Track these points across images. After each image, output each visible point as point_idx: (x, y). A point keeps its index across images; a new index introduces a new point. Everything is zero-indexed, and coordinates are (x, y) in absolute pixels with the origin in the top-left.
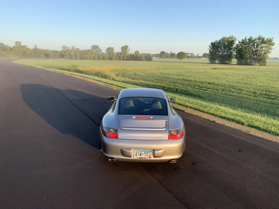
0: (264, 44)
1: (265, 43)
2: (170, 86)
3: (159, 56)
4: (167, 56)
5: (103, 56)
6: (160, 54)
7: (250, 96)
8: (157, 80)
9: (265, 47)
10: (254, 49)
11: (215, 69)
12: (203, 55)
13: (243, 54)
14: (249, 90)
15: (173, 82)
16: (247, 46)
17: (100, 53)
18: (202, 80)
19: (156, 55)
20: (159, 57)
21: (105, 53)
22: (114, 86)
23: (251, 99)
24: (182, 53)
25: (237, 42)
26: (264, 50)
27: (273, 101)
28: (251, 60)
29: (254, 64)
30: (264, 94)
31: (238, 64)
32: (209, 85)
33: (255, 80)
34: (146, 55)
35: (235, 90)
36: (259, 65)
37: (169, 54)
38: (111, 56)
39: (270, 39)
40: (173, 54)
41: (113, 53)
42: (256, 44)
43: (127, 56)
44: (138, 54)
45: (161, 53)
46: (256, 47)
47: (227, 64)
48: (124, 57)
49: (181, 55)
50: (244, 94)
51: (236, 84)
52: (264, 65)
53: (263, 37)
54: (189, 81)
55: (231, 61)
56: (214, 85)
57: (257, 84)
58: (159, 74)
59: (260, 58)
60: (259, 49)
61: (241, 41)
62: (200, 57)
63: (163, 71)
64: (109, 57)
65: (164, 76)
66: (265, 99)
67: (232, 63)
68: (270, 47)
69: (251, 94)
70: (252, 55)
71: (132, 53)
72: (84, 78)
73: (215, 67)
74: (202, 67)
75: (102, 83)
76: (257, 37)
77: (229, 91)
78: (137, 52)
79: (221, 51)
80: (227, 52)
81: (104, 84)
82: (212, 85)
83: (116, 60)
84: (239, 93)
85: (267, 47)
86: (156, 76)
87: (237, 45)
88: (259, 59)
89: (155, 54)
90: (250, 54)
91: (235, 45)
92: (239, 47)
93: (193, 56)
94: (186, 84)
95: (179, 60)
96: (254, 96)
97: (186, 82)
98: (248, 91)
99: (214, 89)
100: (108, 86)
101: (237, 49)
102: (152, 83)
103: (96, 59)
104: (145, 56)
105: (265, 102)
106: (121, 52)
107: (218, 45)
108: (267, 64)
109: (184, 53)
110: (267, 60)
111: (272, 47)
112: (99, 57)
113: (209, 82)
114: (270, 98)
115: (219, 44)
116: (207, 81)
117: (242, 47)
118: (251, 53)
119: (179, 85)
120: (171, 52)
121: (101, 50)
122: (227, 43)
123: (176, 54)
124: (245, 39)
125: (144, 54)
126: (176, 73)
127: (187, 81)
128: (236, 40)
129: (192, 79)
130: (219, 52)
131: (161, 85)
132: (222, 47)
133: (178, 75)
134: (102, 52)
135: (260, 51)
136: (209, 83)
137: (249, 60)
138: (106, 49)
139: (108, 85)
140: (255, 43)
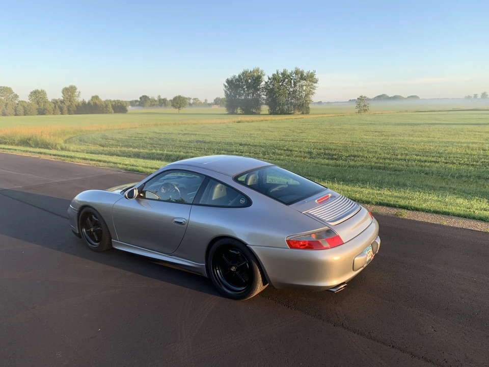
0: (304, 81)
1: (305, 79)
2: (178, 153)
3: (138, 103)
4: (153, 103)
5: (24, 107)
6: (139, 100)
7: (305, 157)
8: (152, 144)
9: (306, 86)
10: (291, 90)
11: (239, 122)
12: (214, 100)
13: (276, 97)
14: (302, 150)
15: (181, 147)
16: (280, 84)
17: (17, 102)
18: (228, 140)
19: (133, 103)
20: (139, 105)
21: (27, 101)
22: (77, 159)
23: (307, 163)
24: (179, 97)
25: (265, 79)
26: (304, 91)
27: (337, 162)
28: (288, 107)
29: (293, 112)
30: (322, 153)
31: (271, 114)
32: (241, 148)
33: (305, 135)
34: (114, 103)
35: (282, 151)
36: (301, 114)
37: (155, 101)
38: (42, 106)
39: (312, 73)
40: (163, 99)
41: (46, 102)
42: (292, 81)
43: (76, 106)
44: (97, 102)
45: (141, 98)
46: (293, 86)
47: (254, 114)
48: (71, 109)
49: (179, 102)
50: (296, 156)
51: (282, 143)
52: (307, 113)
53: (301, 70)
54: (209, 143)
55: (259, 109)
56: (249, 146)
57: (310, 140)
58: (151, 135)
59: (301, 102)
60: (298, 89)
61: (271, 76)
62: (210, 105)
63: (157, 129)
64: (37, 109)
65: (161, 137)
66: (327, 161)
67: (262, 113)
68: (312, 85)
69: (306, 155)
70: (288, 98)
71: (87, 101)
72: (4, 151)
73: (239, 120)
74: (219, 121)
75: (50, 156)
76: (293, 70)
77: (274, 153)
78: (96, 97)
79: (243, 94)
80: (253, 95)
81: (54, 158)
82: (246, 147)
83: (54, 114)
84: (288, 156)
85: (309, 85)
86: (146, 138)
87: (266, 83)
88: (300, 105)
89: (130, 100)
90: (286, 97)
91: (263, 83)
92: (269, 87)
93: (198, 102)
94: (204, 149)
95: (176, 111)
96: (310, 158)
97: (203, 144)
98: (300, 152)
99: (250, 153)
100: (64, 160)
101: (267, 89)
102: (145, 151)
103: (10, 114)
104: (112, 105)
105: (328, 165)
106: (63, 98)
107: (237, 84)
108: (311, 112)
109: (184, 99)
110: (310, 106)
111: (315, 85)
112: (16, 110)
113: (239, 142)
114: (332, 159)
115: (239, 81)
116: (237, 140)
117: (274, 86)
118: (287, 95)
119: (193, 151)
120: (159, 96)
121: (16, 96)
122: (251, 79)
123: (168, 99)
124: (277, 73)
125: (110, 101)
126: (181, 132)
127: (205, 142)
128: (264, 75)
129: (212, 139)
130: (240, 95)
131: (161, 152)
132: (245, 87)
133: (185, 134)
134: (20, 99)
135: (299, 91)
136: (241, 145)
137: (286, 107)
138: (29, 93)
139: (63, 158)
140: (292, 79)
